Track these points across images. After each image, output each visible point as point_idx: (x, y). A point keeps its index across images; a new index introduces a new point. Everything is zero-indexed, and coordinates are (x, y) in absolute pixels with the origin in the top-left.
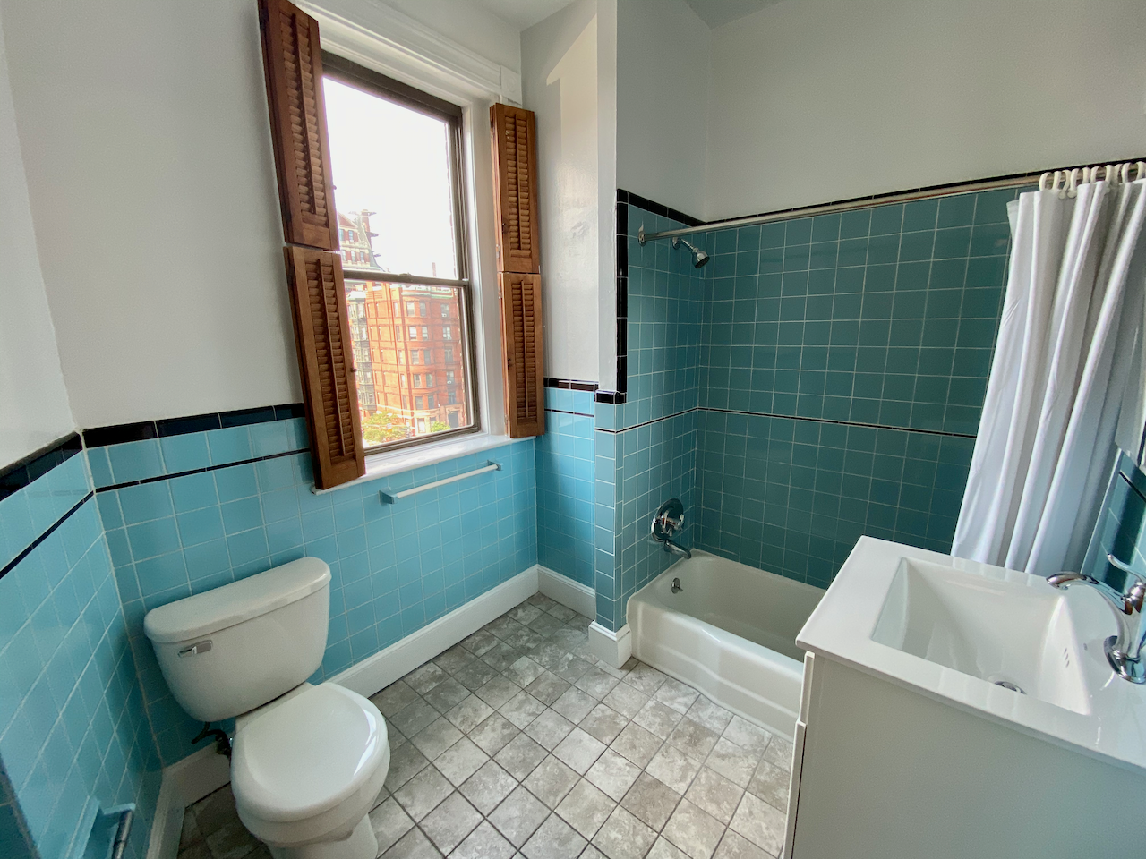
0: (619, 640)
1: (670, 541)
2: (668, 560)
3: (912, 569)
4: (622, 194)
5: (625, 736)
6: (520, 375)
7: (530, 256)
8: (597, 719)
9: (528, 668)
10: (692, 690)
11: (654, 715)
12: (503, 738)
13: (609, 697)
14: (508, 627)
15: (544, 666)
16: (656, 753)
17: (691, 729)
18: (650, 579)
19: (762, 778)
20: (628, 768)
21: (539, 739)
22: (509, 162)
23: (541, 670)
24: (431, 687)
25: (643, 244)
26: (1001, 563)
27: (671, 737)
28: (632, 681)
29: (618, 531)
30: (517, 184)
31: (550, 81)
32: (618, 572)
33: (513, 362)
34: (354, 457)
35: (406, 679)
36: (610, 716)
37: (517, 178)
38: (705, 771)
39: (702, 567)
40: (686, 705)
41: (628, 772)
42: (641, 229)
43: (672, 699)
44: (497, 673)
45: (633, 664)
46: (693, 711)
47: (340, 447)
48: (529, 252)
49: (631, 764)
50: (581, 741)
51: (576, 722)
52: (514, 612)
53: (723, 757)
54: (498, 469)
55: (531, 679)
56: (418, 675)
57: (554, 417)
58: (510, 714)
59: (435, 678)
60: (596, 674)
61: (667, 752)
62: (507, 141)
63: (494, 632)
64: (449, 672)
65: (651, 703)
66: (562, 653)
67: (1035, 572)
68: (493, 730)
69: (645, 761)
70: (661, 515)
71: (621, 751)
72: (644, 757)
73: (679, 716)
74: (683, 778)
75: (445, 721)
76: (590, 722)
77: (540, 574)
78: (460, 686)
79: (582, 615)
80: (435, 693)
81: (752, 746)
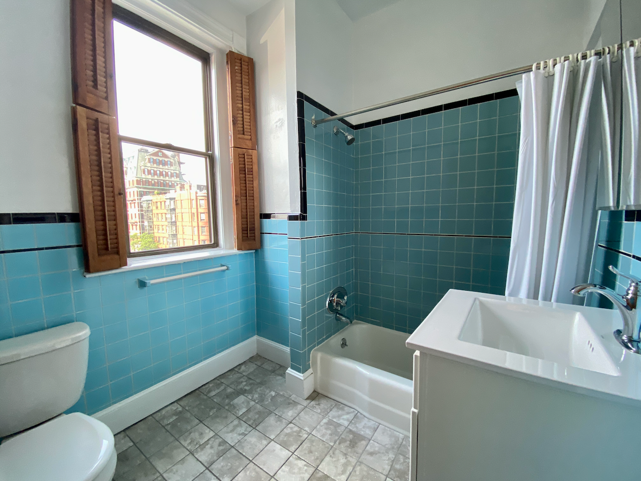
0: (304, 379)
1: (339, 314)
2: (338, 327)
3: (482, 304)
4: (300, 95)
5: (306, 445)
6: (244, 211)
7: (251, 139)
8: (287, 435)
9: (243, 403)
10: (352, 410)
11: (326, 429)
12: (218, 453)
13: (297, 418)
14: (233, 377)
15: (254, 401)
16: (326, 455)
17: (351, 436)
18: (327, 338)
19: (398, 466)
20: (306, 468)
21: (243, 451)
22: (238, 84)
23: (252, 403)
24: (171, 420)
25: (315, 126)
26: (536, 297)
27: (337, 443)
28: (313, 407)
29: (303, 304)
30: (242, 97)
31: (262, 41)
32: (304, 332)
33: (239, 202)
34: (118, 253)
35: (154, 416)
36: (295, 432)
37: (242, 94)
38: (360, 465)
39: (360, 331)
40: (348, 420)
41: (306, 470)
42: (313, 117)
43: (339, 417)
44: (220, 407)
45: (315, 396)
46: (353, 423)
47: (107, 244)
48: (250, 137)
49: (308, 465)
50: (274, 450)
51: (272, 437)
52: (239, 367)
53: (371, 454)
54: (227, 269)
55: (244, 410)
56: (164, 412)
57: (267, 238)
58: (226, 435)
59: (176, 413)
60: (289, 404)
61: (334, 453)
62: (236, 72)
63: (223, 381)
64: (187, 408)
65: (325, 421)
66: (268, 391)
67: (557, 301)
68: (212, 447)
69: (318, 462)
70: (333, 296)
71: (301, 456)
72: (317, 459)
73: (344, 428)
74: (343, 472)
75: (177, 443)
76: (282, 437)
77: (258, 341)
78: (193, 418)
79: (284, 367)
80: (173, 425)
81: (391, 444)
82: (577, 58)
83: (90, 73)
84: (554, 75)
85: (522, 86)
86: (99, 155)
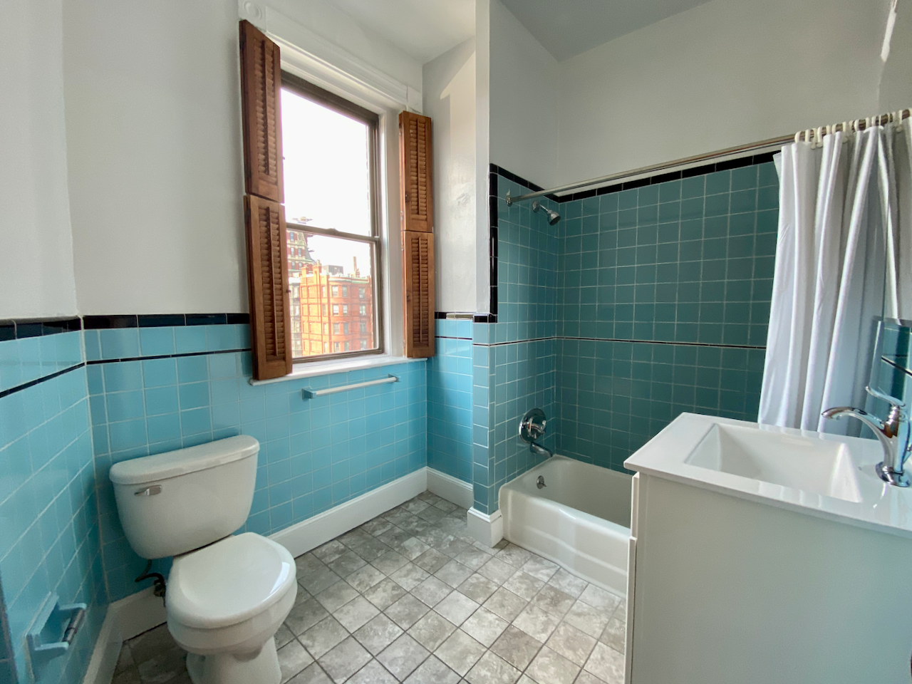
0: (492, 522)
1: (534, 444)
2: (533, 460)
3: (723, 432)
4: (493, 168)
5: (496, 598)
6: (417, 308)
7: (426, 220)
8: (472, 585)
9: (416, 546)
10: (553, 564)
11: (520, 582)
12: (393, 597)
13: (483, 568)
14: (400, 515)
15: (429, 545)
16: (521, 611)
17: (552, 593)
18: (519, 473)
19: (612, 631)
20: (497, 622)
21: (422, 599)
22: (412, 152)
23: (427, 547)
24: (334, 558)
25: (510, 205)
26: (797, 426)
27: (535, 599)
28: (503, 557)
29: (492, 427)
30: (417, 167)
31: (443, 96)
32: (492, 462)
33: (411, 298)
34: (284, 359)
35: (314, 552)
36: (483, 583)
37: (417, 163)
38: (564, 626)
39: (562, 468)
40: (548, 575)
41: (498, 625)
42: (508, 194)
43: (537, 571)
44: (389, 549)
45: (504, 544)
46: (554, 579)
47: (274, 348)
48: (425, 217)
49: (500, 619)
50: (458, 601)
51: (455, 586)
52: (407, 504)
53: (579, 615)
54: (397, 381)
55: (418, 554)
56: (324, 549)
57: (442, 342)
58: (399, 579)
59: (337, 551)
60: (473, 551)
61: (531, 610)
62: (411, 137)
63: (388, 519)
64: (350, 547)
65: (519, 573)
66: (445, 535)
67: (825, 431)
68: (384, 591)
69: (512, 617)
70: (527, 421)
71: (492, 609)
72: (511, 614)
73: (542, 584)
74: (544, 631)
75: (344, 583)
76: (466, 587)
77: (429, 474)
78: (358, 558)
79: (463, 508)
80: (337, 563)
81: (604, 607)
82: (853, 126)
83: (262, 157)
84: (822, 147)
85: (781, 160)
86: (269, 248)
